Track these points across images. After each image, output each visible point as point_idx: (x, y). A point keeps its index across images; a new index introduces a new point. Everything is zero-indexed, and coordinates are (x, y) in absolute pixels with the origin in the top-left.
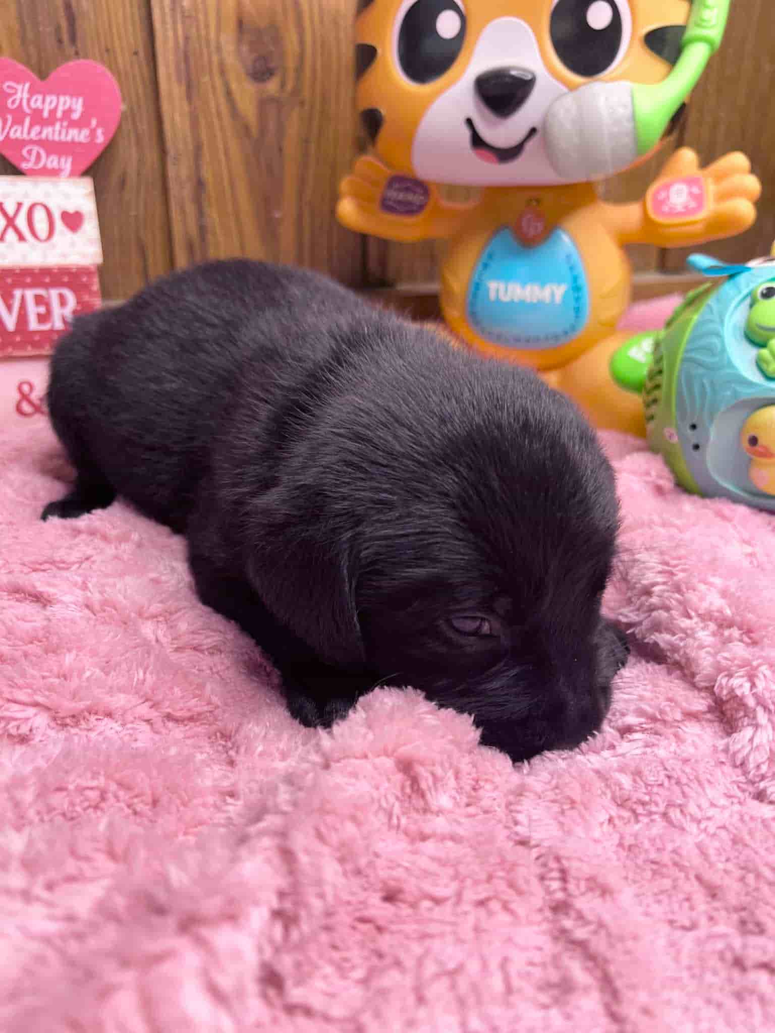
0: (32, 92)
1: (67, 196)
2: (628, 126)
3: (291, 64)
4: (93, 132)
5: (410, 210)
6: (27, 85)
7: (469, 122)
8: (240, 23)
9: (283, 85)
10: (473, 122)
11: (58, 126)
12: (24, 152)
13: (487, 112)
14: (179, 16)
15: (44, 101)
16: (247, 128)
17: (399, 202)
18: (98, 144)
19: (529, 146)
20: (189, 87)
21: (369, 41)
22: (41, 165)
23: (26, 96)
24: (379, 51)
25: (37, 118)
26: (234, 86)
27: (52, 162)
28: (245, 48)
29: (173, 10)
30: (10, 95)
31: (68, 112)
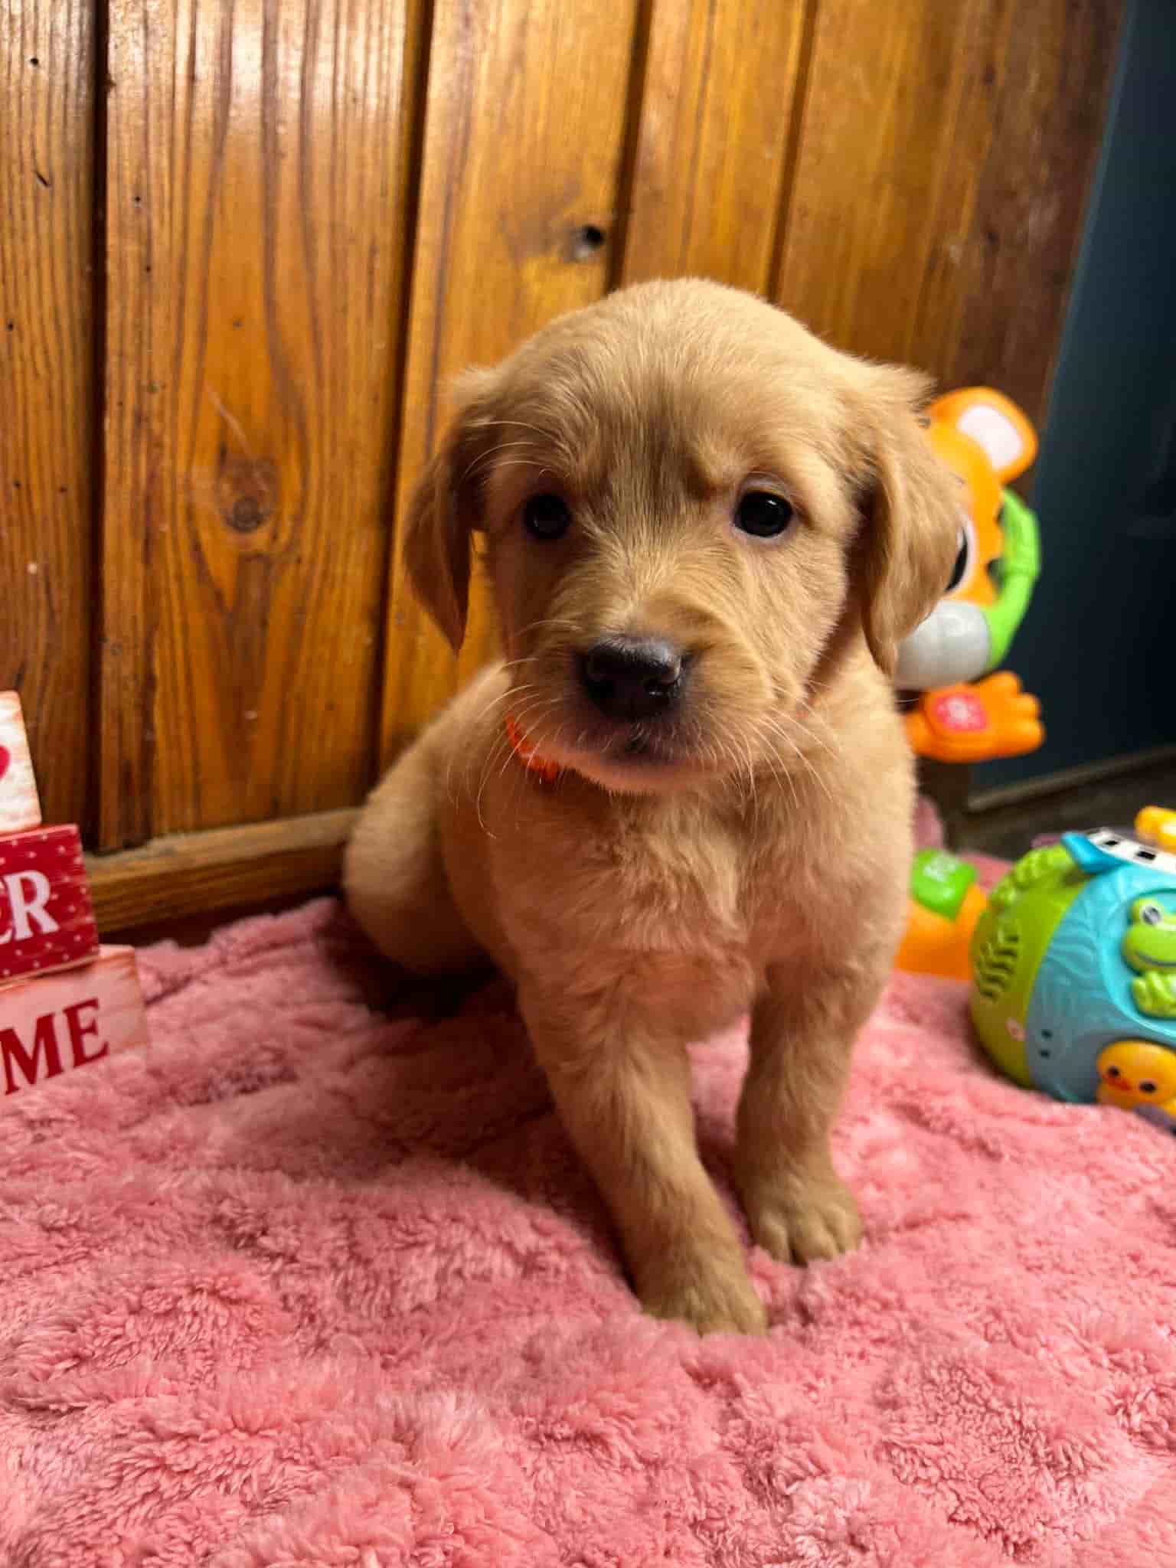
3: (288, 507)
8: (223, 453)
9: (274, 537)
14: (143, 446)
16: (219, 596)
20: (147, 543)
26: (205, 537)
28: (226, 487)
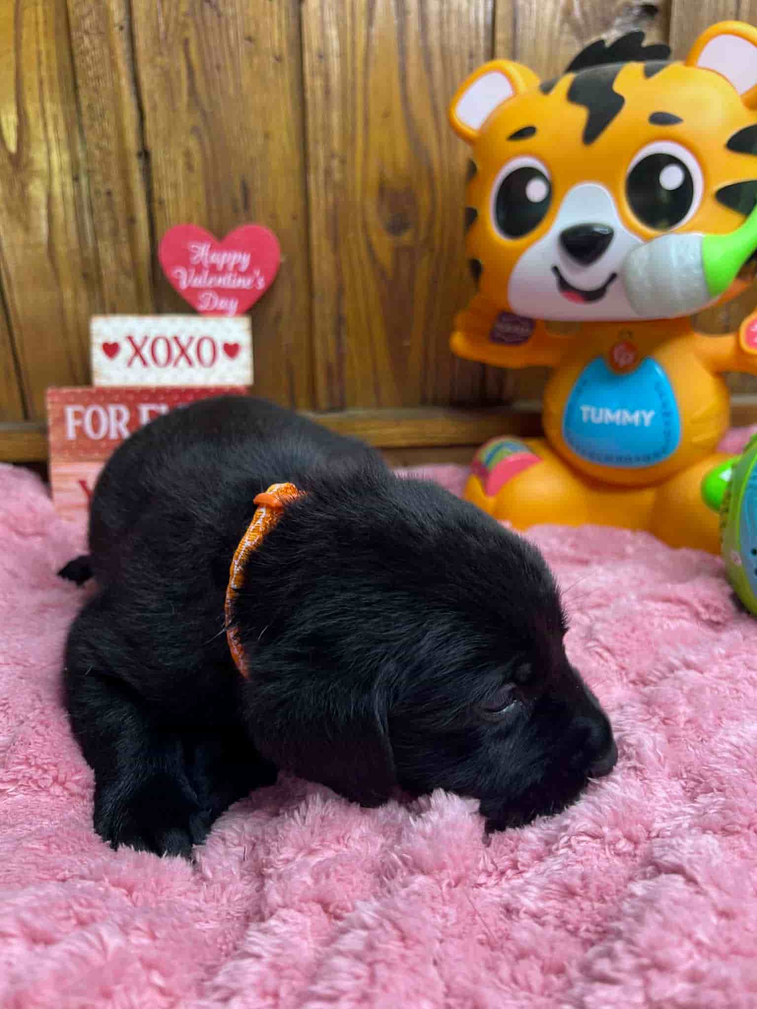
0: (211, 250)
1: (229, 331)
2: (697, 272)
3: (424, 219)
4: (255, 282)
5: (516, 341)
6: (209, 246)
7: (556, 269)
8: (382, 190)
9: (416, 236)
10: (559, 269)
11: (229, 277)
12: (202, 296)
13: (571, 261)
14: (330, 187)
15: (220, 257)
16: (383, 274)
17: (507, 334)
18: (257, 290)
19: (612, 288)
20: (336, 242)
21: (474, 206)
22: (212, 309)
23: (207, 255)
24: (480, 213)
25: (214, 270)
26: (374, 238)
27: (222, 304)
28: (385, 208)
29: (326, 183)
30: (195, 254)
31: (237, 266)
